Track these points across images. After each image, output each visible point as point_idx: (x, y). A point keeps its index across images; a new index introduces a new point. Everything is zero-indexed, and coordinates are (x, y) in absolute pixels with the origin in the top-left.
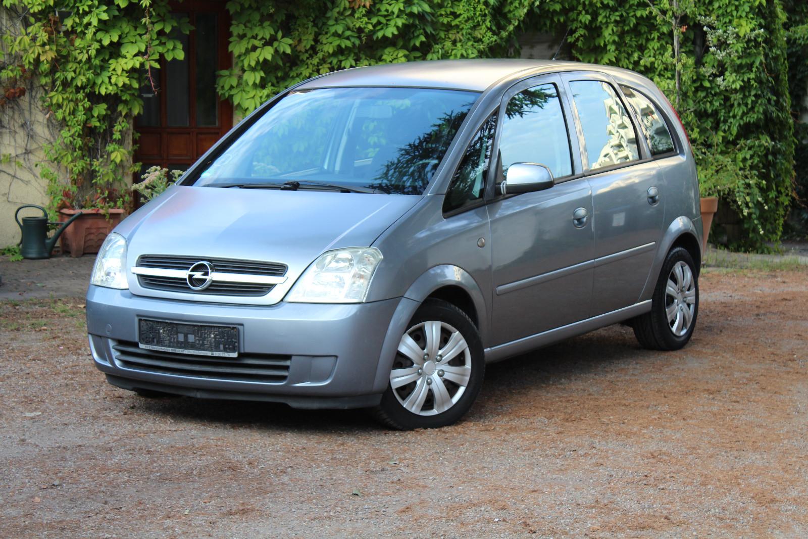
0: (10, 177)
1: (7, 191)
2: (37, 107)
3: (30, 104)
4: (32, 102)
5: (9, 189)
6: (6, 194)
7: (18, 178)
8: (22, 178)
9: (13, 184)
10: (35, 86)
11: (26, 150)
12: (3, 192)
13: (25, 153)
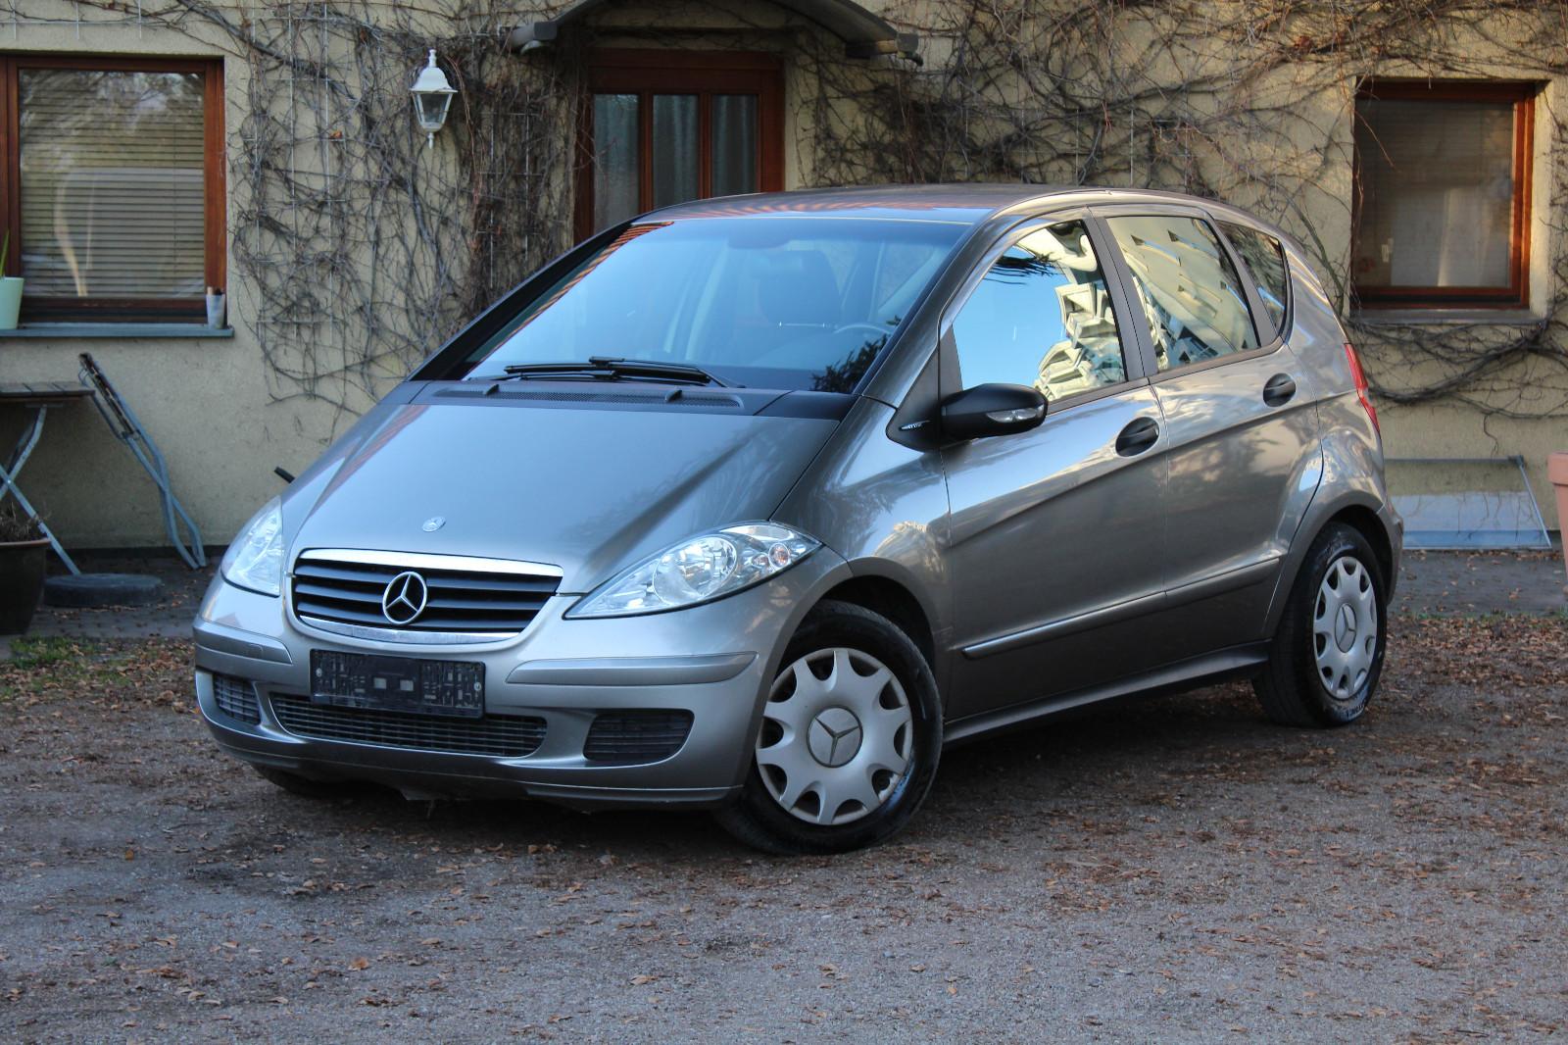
0: (335, 408)
1: (328, 436)
2: (389, 276)
3: (375, 270)
4: (379, 267)
5: (333, 431)
6: (326, 440)
7: (349, 410)
8: (357, 410)
9: (340, 421)
10: (384, 236)
11: (365, 356)
12: (321, 437)
13: (362, 363)
